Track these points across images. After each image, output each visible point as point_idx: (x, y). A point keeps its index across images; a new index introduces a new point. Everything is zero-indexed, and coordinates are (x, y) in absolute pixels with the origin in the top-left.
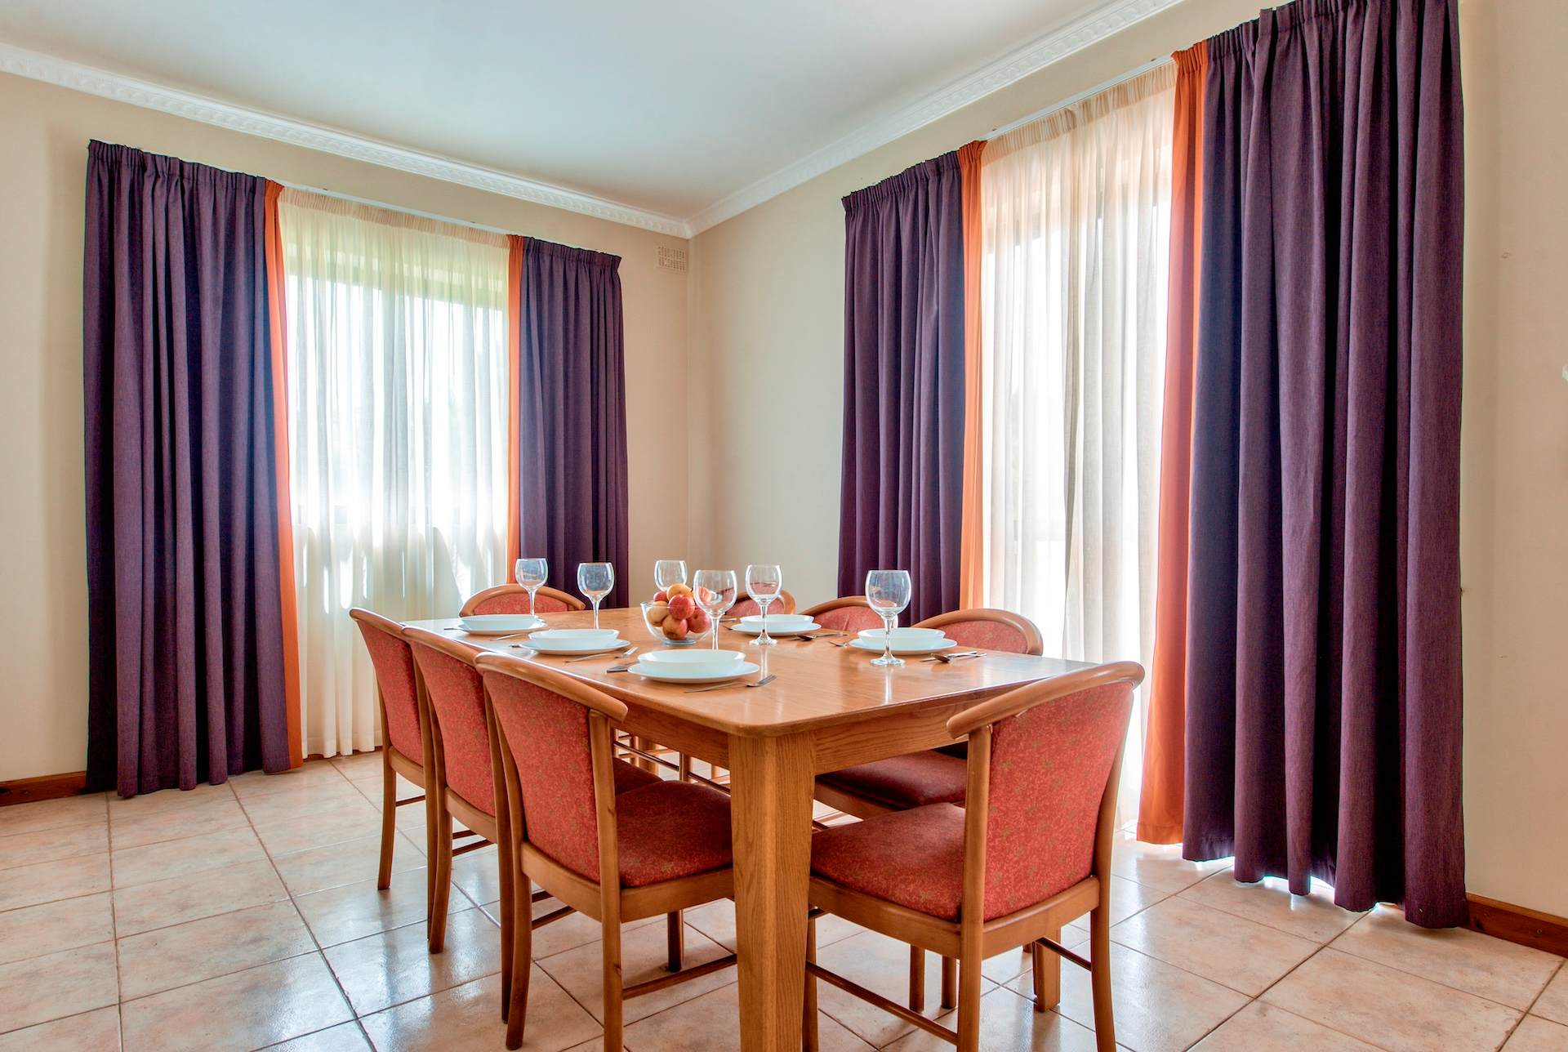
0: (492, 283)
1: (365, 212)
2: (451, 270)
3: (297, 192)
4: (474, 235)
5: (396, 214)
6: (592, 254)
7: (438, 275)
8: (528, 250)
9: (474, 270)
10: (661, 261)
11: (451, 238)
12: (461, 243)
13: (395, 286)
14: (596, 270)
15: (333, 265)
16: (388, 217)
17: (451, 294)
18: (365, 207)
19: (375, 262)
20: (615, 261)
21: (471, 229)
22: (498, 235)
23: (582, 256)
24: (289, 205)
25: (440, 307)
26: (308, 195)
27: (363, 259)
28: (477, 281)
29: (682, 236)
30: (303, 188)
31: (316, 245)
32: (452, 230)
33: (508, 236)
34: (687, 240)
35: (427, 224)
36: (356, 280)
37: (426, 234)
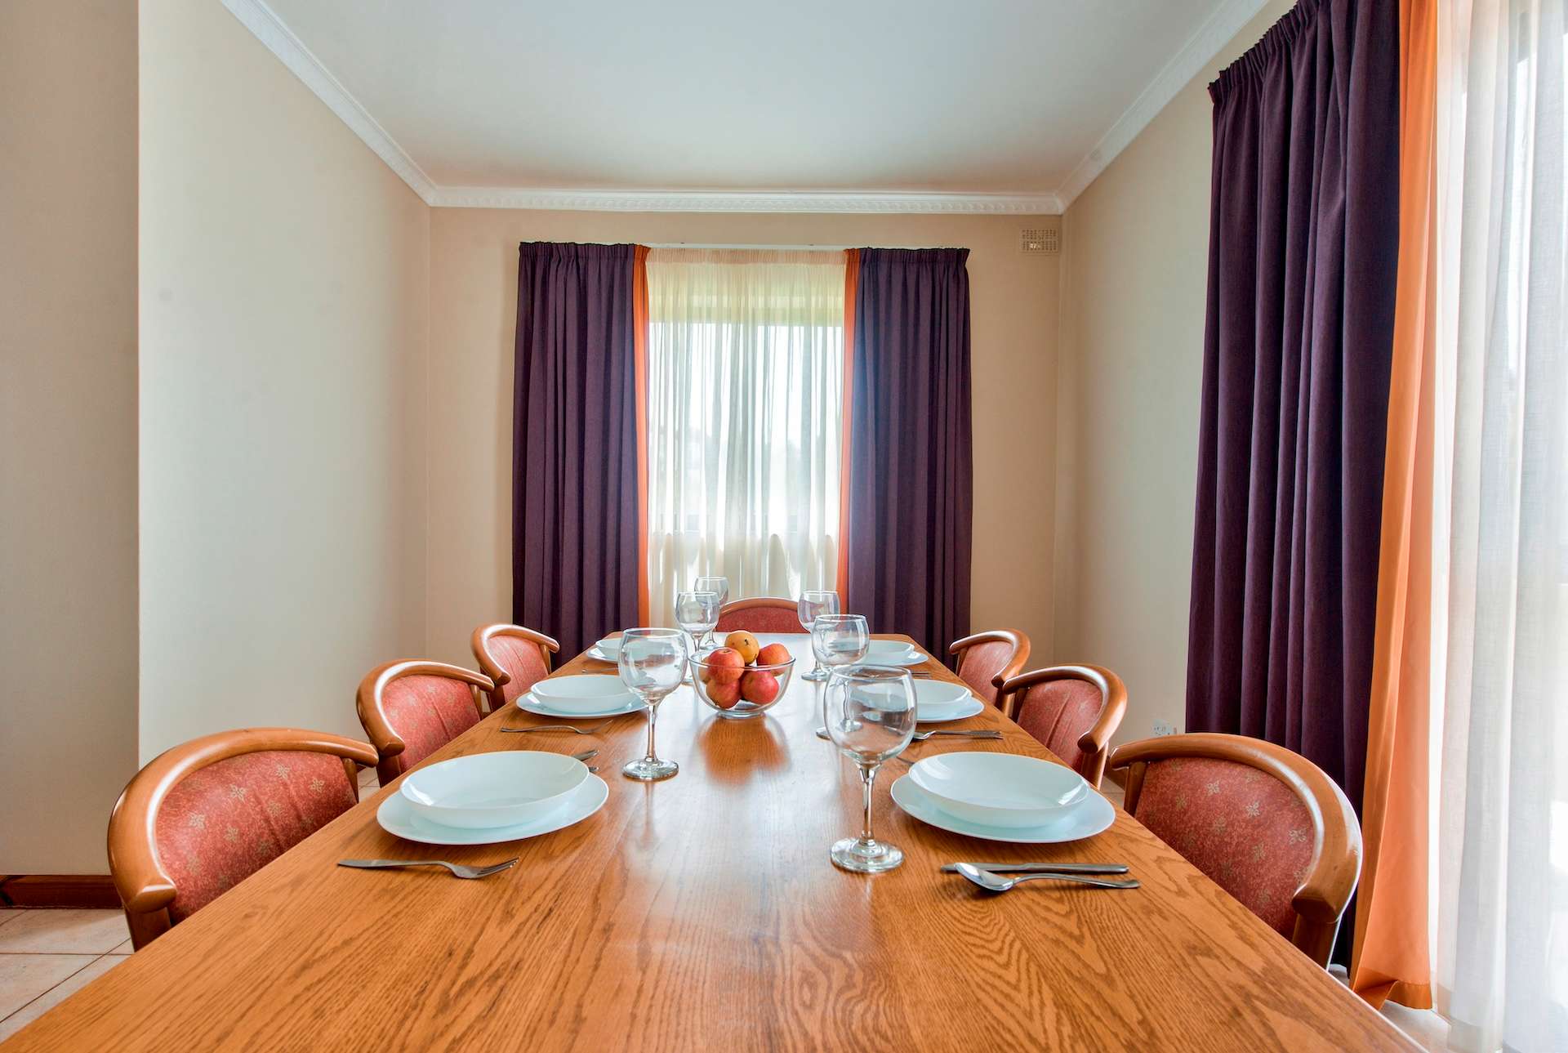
0: (831, 300)
1: (717, 256)
2: (792, 294)
3: (663, 250)
4: (815, 257)
5: (744, 252)
6: (934, 252)
7: (779, 301)
8: (864, 261)
9: (814, 290)
10: (1026, 246)
11: (793, 265)
12: (802, 267)
13: (743, 318)
14: (940, 268)
15: (689, 307)
16: (737, 257)
17: (790, 318)
18: (716, 252)
19: (725, 298)
20: (962, 254)
21: (812, 252)
22: (837, 253)
23: (923, 256)
24: (658, 263)
25: (780, 333)
26: (671, 251)
27: (715, 298)
28: (817, 302)
29: (1053, 212)
30: (665, 246)
31: (676, 294)
32: (793, 256)
33: (845, 250)
34: (1061, 216)
35: (771, 257)
36: (709, 318)
37: (770, 266)
